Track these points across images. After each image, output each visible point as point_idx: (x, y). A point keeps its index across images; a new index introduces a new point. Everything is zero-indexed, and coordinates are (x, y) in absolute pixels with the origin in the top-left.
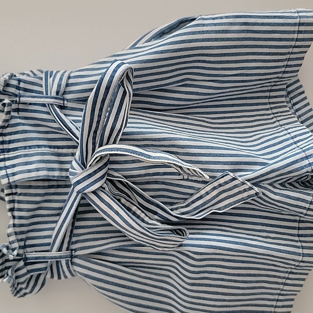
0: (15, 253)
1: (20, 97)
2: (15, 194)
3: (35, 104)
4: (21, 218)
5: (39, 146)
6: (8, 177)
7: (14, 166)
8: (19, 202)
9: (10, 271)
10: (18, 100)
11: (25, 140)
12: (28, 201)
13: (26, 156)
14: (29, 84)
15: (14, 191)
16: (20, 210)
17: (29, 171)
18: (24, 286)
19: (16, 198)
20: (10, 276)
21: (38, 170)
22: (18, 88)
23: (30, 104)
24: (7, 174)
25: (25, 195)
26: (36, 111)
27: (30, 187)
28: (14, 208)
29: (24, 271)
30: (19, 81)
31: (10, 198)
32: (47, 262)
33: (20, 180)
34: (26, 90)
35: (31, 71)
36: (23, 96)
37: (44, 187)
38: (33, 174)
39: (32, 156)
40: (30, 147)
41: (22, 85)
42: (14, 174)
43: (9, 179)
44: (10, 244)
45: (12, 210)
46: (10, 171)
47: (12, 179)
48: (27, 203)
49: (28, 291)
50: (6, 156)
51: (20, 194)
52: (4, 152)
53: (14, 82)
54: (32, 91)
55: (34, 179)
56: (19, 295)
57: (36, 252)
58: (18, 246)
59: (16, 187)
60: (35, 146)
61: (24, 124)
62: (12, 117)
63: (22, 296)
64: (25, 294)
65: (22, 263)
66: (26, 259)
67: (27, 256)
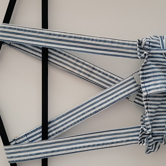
0: (150, 130)
1: (150, 50)
2: (148, 100)
3: (157, 54)
4: (151, 112)
5: (160, 75)
6: (147, 91)
7: (149, 86)
8: (150, 104)
9: (145, 140)
10: (149, 52)
11: (153, 72)
12: (154, 104)
13: (155, 80)
14: (154, 43)
15: (148, 99)
16: (151, 108)
17: (157, 88)
18: (151, 148)
19: (149, 102)
20: (146, 142)
21: (161, 88)
22: (149, 46)
23: (155, 54)
24: (146, 90)
25: (153, 101)
26: (157, 57)
27: (155, 97)
28: (148, 107)
29: (152, 140)
30: (150, 42)
31: (146, 102)
32: (163, 136)
33: (153, 93)
34: (153, 47)
35: (150, 37)
36: (152, 50)
37: (161, 97)
38: (159, 90)
39: (157, 81)
40: (156, 76)
41: (151, 44)
42: (150, 90)
43: (147, 93)
44: (147, 126)
45: (147, 108)
46: (147, 88)
47: (149, 93)
48: (154, 105)
49: (152, 150)
50: (145, 81)
51: (151, 100)
52: (143, 79)
53: (148, 43)
54: (155, 47)
55: (160, 92)
56: (147, 152)
57: (157, 130)
58: (151, 127)
59: (149, 96)
60: (158, 75)
61: (152, 64)
62: (148, 61)
63: (149, 153)
64: (150, 152)
65: (151, 136)
66: (152, 134)
67: (153, 132)
